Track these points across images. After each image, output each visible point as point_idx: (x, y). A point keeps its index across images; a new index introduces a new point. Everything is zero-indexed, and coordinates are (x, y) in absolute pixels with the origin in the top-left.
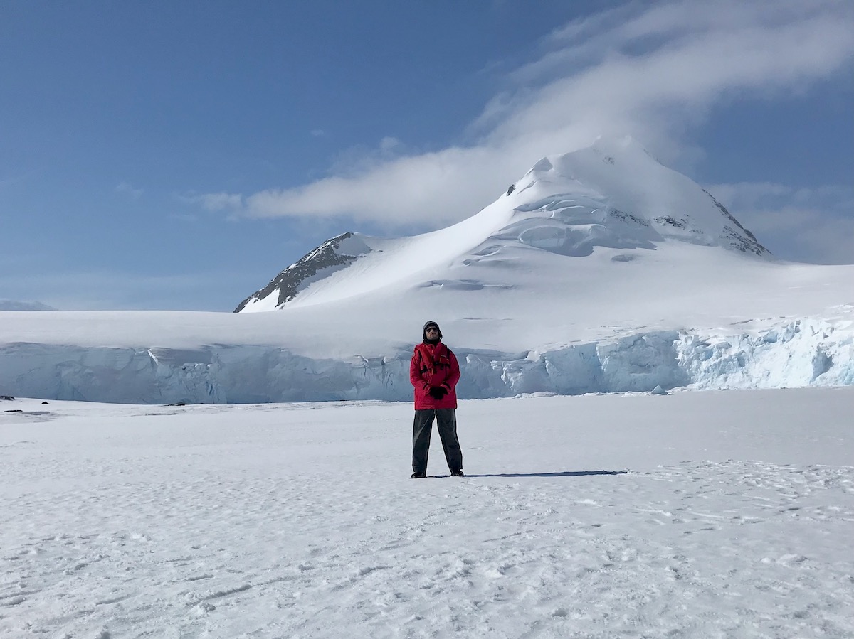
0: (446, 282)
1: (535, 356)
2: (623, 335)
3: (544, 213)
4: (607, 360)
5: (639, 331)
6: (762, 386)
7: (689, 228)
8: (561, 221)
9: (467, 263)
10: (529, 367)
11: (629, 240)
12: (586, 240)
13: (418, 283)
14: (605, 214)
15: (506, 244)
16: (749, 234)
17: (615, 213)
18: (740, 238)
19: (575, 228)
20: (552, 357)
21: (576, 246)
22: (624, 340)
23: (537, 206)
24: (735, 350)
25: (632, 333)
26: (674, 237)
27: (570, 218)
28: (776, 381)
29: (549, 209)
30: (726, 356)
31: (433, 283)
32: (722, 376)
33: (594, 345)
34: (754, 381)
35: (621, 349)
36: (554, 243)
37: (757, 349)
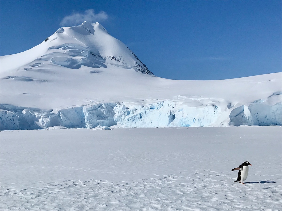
0: (15, 77)
1: (56, 111)
2: (94, 104)
3: (61, 50)
4: (87, 114)
5: (101, 103)
6: (150, 126)
7: (121, 62)
8: (68, 54)
9: (26, 69)
10: (53, 116)
11: (97, 65)
12: (79, 63)
13: (3, 77)
14: (87, 54)
15: (44, 62)
16: (145, 66)
17: (91, 53)
18: (141, 67)
19: (74, 58)
20: (63, 112)
21: (75, 66)
22: (94, 106)
23: (59, 48)
24: (139, 112)
25: (98, 103)
26: (115, 65)
27: (72, 53)
28: (154, 125)
29: (63, 49)
30: (136, 114)
31: (9, 77)
32: (134, 122)
33: (82, 108)
34: (146, 124)
35: (93, 110)
36: (66, 64)
37: (147, 112)
